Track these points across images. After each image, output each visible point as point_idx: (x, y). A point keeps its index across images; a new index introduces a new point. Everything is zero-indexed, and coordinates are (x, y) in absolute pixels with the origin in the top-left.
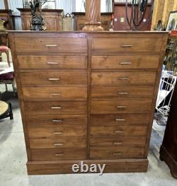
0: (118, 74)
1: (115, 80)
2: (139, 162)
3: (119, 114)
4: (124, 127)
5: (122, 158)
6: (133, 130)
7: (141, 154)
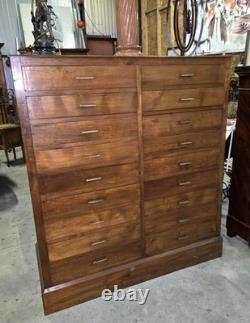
0: (178, 117)
1: (174, 125)
2: (212, 243)
3: (184, 176)
4: (190, 194)
5: (189, 242)
6: (201, 196)
7: (212, 231)
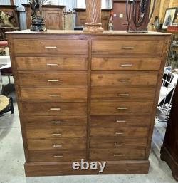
1: (115, 81)
3: (121, 116)
4: (125, 129)
7: (142, 156)
